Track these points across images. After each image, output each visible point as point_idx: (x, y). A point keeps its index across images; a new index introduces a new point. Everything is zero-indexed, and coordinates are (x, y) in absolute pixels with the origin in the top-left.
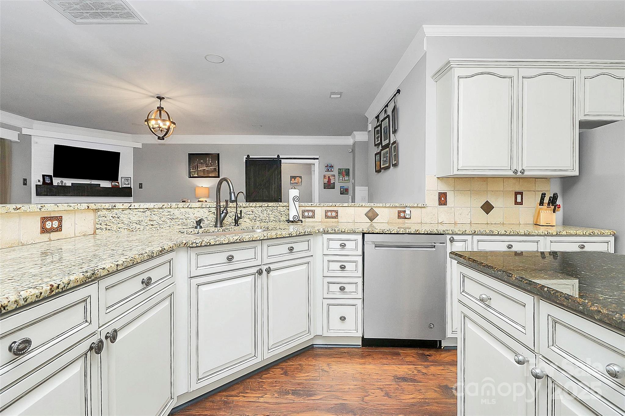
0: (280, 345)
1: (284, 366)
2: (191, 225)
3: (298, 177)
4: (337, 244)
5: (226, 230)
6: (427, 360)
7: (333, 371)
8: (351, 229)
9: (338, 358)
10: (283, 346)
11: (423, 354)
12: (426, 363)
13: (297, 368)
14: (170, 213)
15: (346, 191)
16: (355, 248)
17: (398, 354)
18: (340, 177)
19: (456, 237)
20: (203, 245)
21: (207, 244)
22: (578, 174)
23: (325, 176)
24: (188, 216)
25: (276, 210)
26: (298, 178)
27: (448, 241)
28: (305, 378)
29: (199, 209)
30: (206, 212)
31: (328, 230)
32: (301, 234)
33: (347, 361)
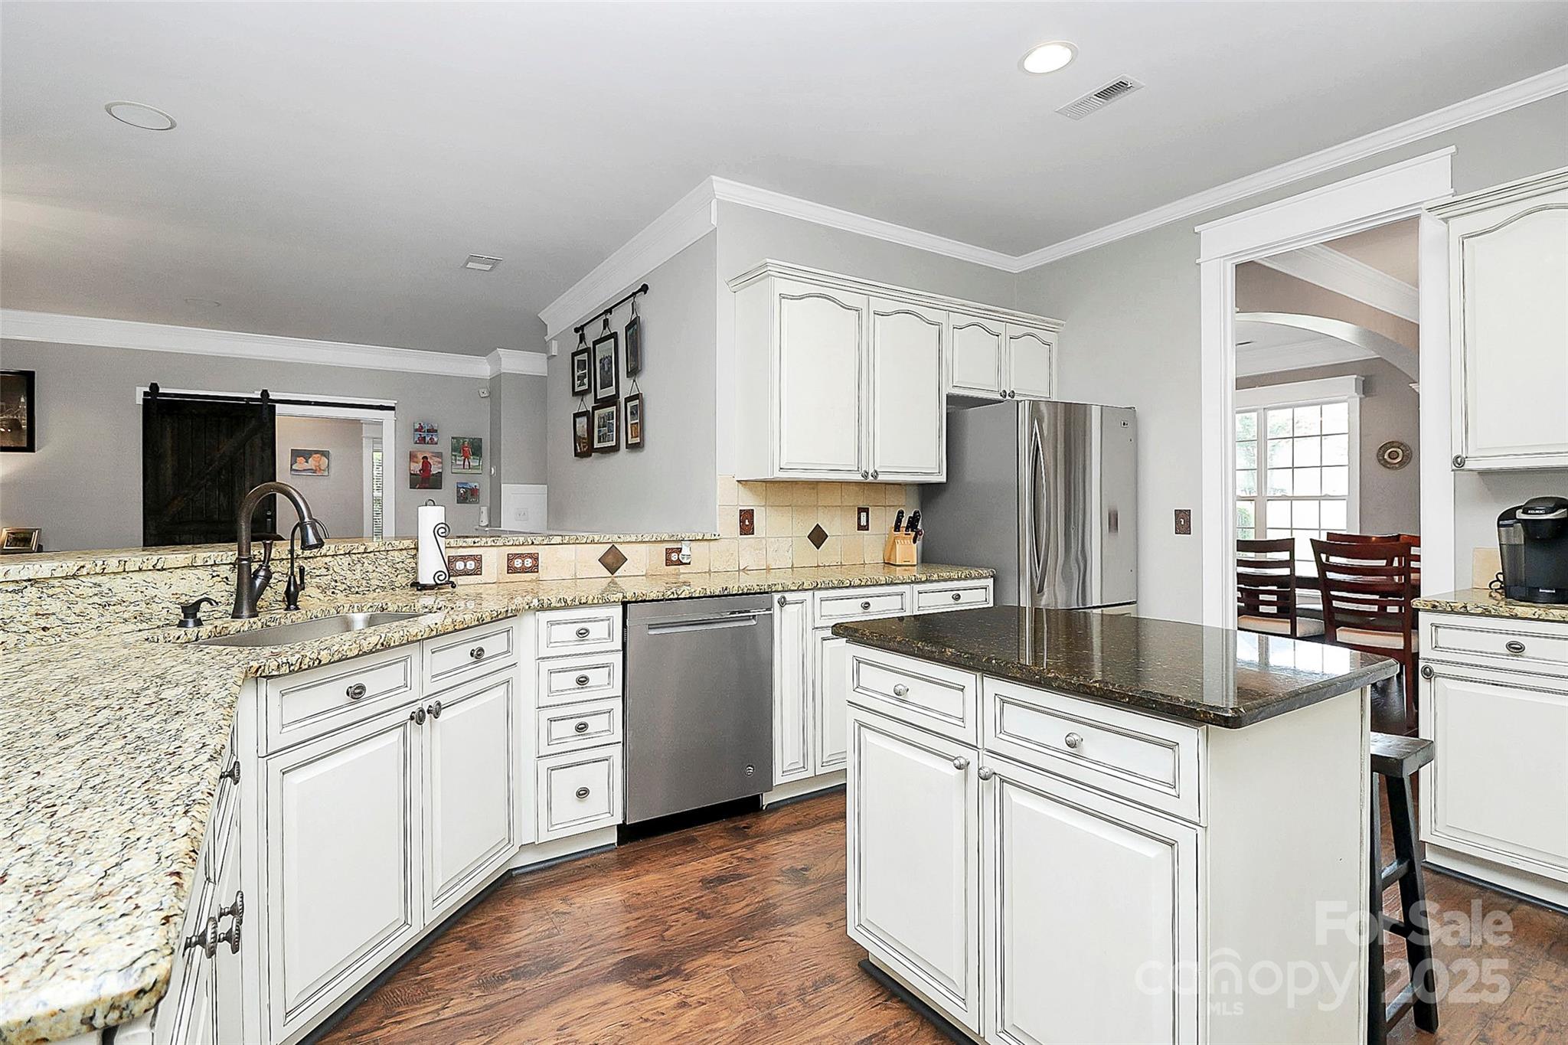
0: (456, 885)
1: (463, 933)
2: (163, 620)
3: (317, 452)
4: (570, 632)
5: (272, 624)
6: (746, 837)
7: (580, 908)
8: (599, 596)
9: (578, 880)
10: (461, 884)
11: (736, 828)
12: (746, 842)
13: (497, 928)
14: (99, 589)
15: (472, 495)
16: (607, 636)
17: (692, 840)
18: (456, 460)
19: (789, 596)
20: (304, 667)
21: (314, 663)
22: (945, 480)
23: (412, 457)
24: (153, 592)
25: (385, 561)
26: (318, 455)
27: (776, 605)
28: (526, 940)
29: (185, 571)
30: (204, 577)
31: (549, 602)
32: (500, 617)
33: (600, 881)
